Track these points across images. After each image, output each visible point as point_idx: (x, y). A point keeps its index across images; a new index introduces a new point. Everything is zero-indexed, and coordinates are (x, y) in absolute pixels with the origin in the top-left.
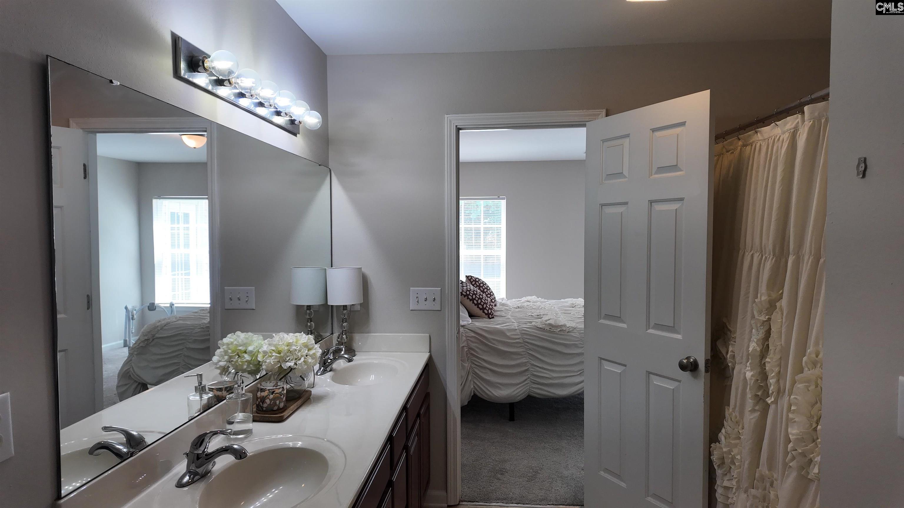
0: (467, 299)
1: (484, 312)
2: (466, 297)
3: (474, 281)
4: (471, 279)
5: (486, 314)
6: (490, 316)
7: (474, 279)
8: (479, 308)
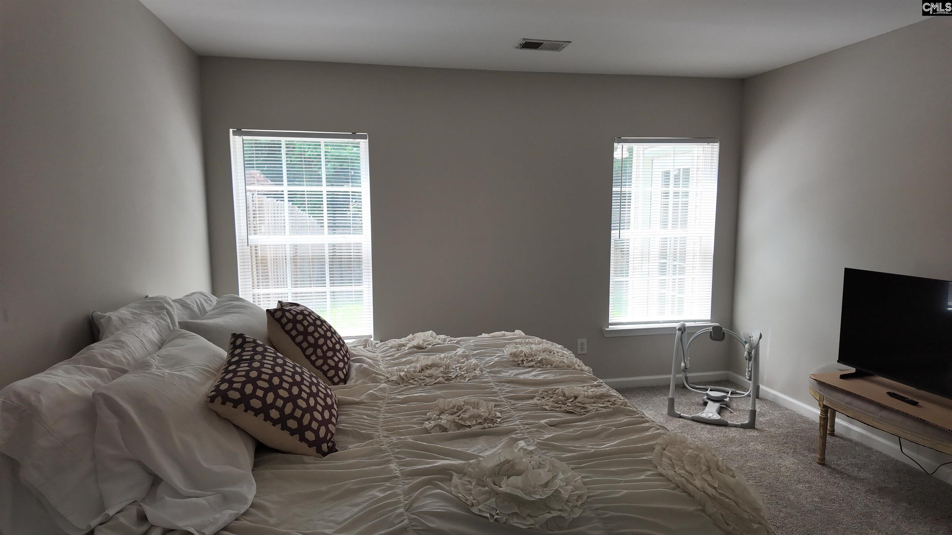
0: (246, 411)
1: (303, 439)
2: (242, 407)
3: (289, 321)
4: (281, 317)
5: (311, 444)
6: (325, 447)
7: (291, 317)
8: (271, 420)
